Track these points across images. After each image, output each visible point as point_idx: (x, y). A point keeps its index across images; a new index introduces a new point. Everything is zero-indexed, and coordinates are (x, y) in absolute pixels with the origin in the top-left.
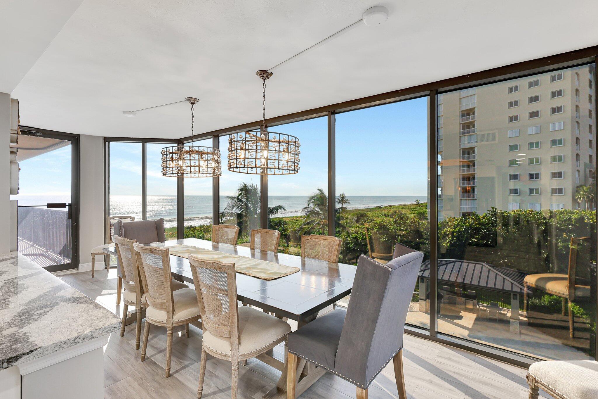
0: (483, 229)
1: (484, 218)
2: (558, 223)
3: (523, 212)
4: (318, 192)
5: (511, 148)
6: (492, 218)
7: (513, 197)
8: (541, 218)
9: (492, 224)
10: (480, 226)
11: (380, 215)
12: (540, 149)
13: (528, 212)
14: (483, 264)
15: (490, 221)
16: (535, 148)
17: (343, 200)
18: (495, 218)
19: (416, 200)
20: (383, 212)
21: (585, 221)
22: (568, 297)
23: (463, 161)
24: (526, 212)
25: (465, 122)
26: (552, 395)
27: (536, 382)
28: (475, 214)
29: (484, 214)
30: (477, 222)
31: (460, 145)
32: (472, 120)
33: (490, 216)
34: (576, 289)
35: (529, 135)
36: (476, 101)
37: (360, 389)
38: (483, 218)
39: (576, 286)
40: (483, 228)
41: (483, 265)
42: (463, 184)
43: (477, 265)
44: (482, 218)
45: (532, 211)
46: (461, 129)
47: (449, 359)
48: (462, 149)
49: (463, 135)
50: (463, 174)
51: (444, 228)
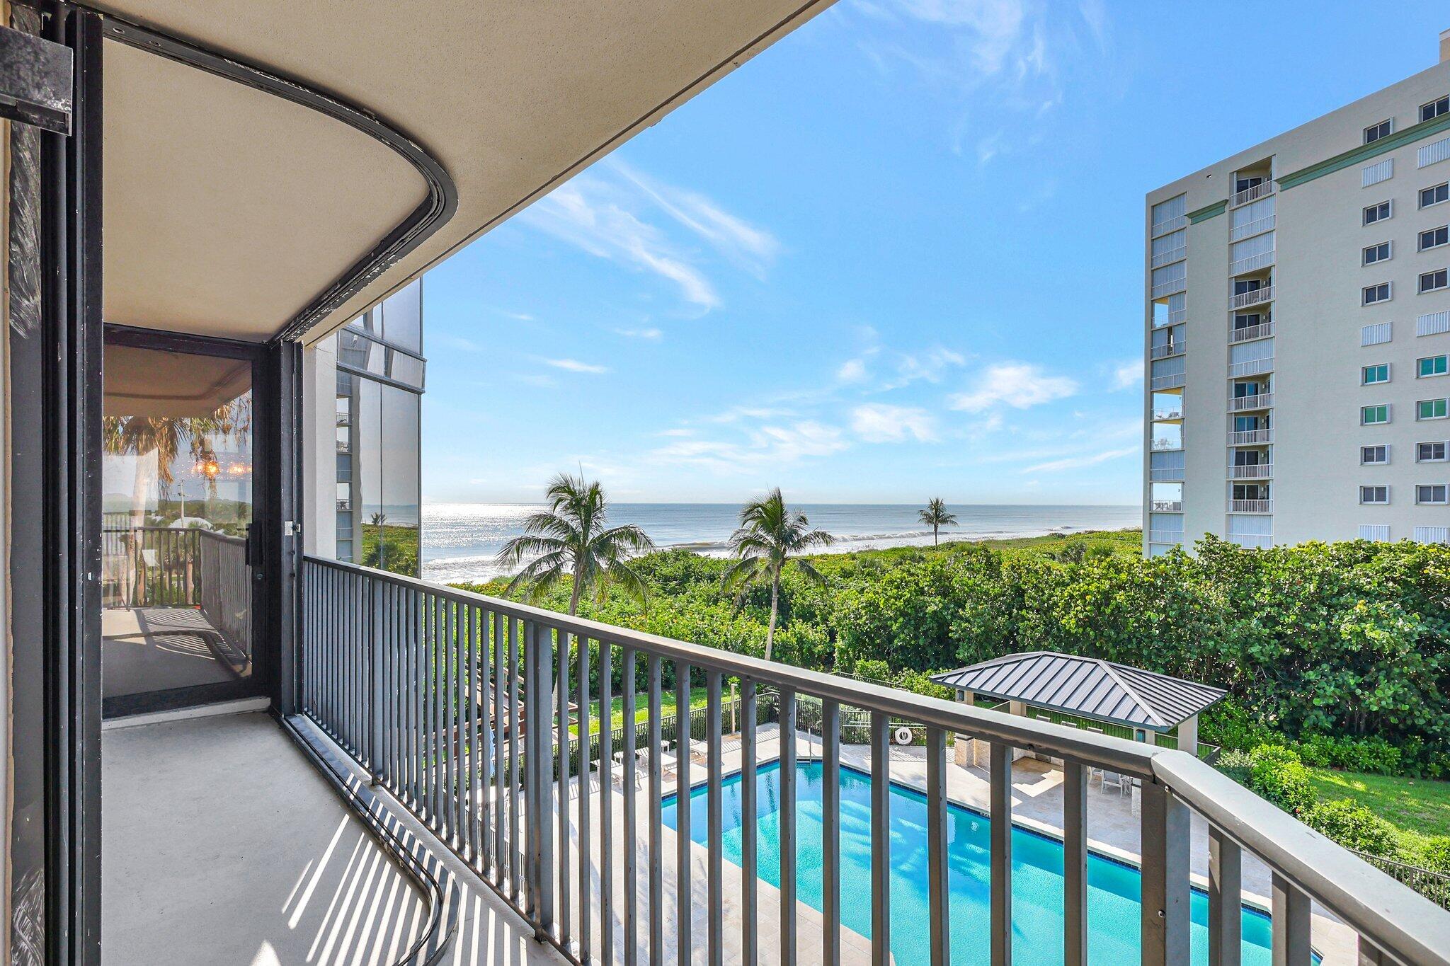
5: (1368, 375)
16: (1435, 373)
17: (937, 516)
23: (1237, 411)
25: (1244, 306)
31: (1230, 369)
32: (1262, 302)
35: (1418, 337)
36: (1274, 249)
42: (1238, 474)
46: (1234, 327)
48: (1237, 380)
49: (1237, 343)
50: (1237, 448)
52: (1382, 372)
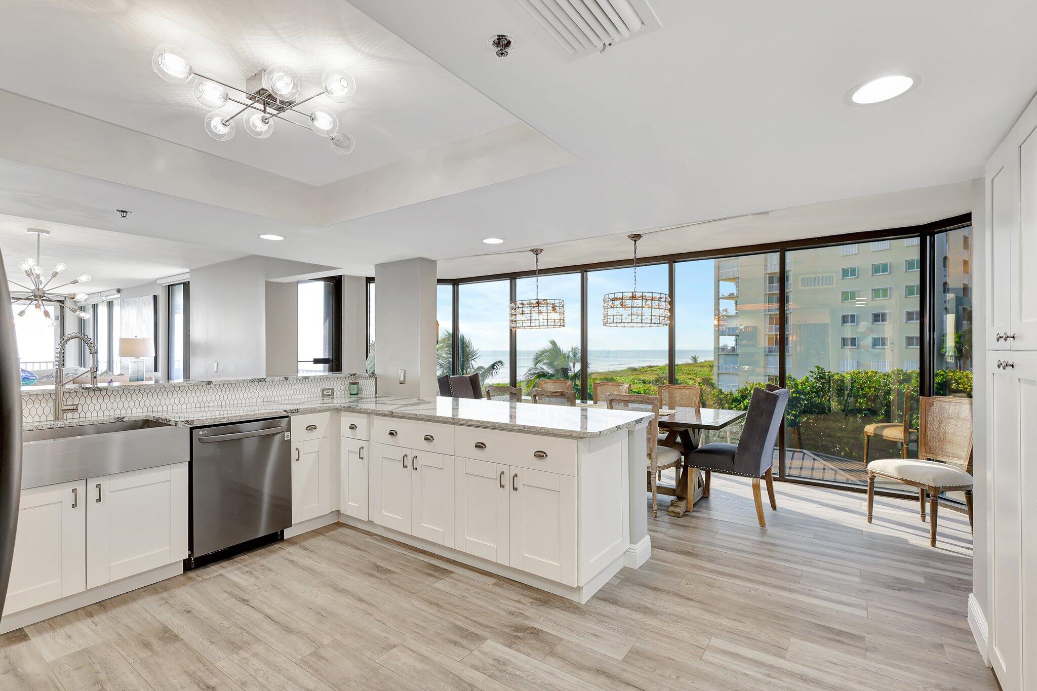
0: (803, 400)
1: (805, 384)
2: (913, 390)
3: (863, 375)
4: (550, 345)
5: (845, 272)
6: (817, 383)
7: (848, 349)
8: (889, 382)
9: (816, 392)
10: (798, 395)
11: (636, 381)
12: (889, 274)
13: (869, 374)
14: (804, 451)
15: (813, 388)
16: (882, 272)
18: (821, 384)
19: (693, 357)
20: (641, 377)
21: (952, 387)
22: (903, 441)
23: (770, 293)
24: (867, 373)
26: (883, 477)
27: (873, 473)
28: (791, 378)
29: (805, 378)
30: (794, 389)
31: (765, 269)
33: (814, 381)
34: (910, 433)
35: (873, 252)
37: (755, 479)
38: (803, 383)
39: (910, 430)
40: (802, 398)
41: (804, 453)
42: (770, 330)
43: (796, 453)
44: (801, 383)
45: (876, 373)
47: (801, 490)
48: (769, 274)
50: (770, 315)
51: (744, 400)
52: (853, 272)
